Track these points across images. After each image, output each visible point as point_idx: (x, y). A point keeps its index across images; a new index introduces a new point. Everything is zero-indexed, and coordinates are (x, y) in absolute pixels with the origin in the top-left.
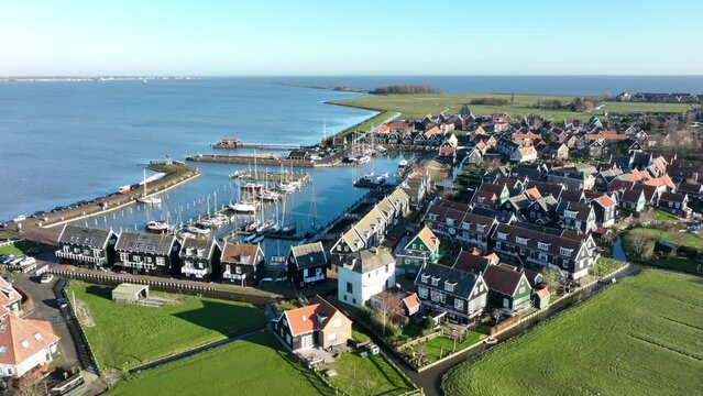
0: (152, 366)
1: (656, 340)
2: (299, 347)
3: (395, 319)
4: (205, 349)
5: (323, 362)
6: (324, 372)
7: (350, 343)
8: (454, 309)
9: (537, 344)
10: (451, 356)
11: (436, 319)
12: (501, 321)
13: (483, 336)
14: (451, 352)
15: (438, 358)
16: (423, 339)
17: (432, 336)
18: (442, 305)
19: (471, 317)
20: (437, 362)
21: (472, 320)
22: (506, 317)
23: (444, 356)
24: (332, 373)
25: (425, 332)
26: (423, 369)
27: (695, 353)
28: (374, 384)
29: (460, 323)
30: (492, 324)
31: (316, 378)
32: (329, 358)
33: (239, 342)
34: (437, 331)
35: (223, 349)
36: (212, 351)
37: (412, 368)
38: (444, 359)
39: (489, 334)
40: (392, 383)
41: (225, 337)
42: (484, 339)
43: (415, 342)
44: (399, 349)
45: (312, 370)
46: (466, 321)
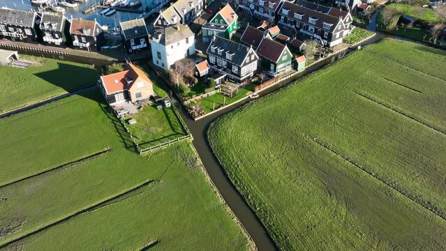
0: (8, 115)
1: (372, 96)
2: (114, 101)
3: (188, 80)
4: (49, 102)
5: (128, 113)
6: (127, 121)
7: (152, 98)
8: (232, 73)
9: (285, 99)
10: (221, 108)
11: (217, 80)
12: (266, 81)
13: (250, 92)
14: (222, 105)
15: (212, 110)
16: (205, 95)
17: (211, 92)
18: (225, 70)
19: (242, 79)
20: (211, 113)
21: (245, 80)
22: (271, 77)
23: (216, 109)
24: (132, 122)
25: (206, 90)
26: (199, 118)
27: (395, 106)
28: (160, 130)
29: (235, 83)
30: (258, 83)
31: (120, 125)
32: (132, 109)
33: (75, 97)
34: (216, 89)
35: (61, 102)
36: (54, 104)
38: (216, 111)
39: (254, 91)
40: (173, 129)
41: (66, 92)
42: (250, 94)
43: (198, 98)
44: (186, 103)
45: (119, 120)
46: (240, 82)
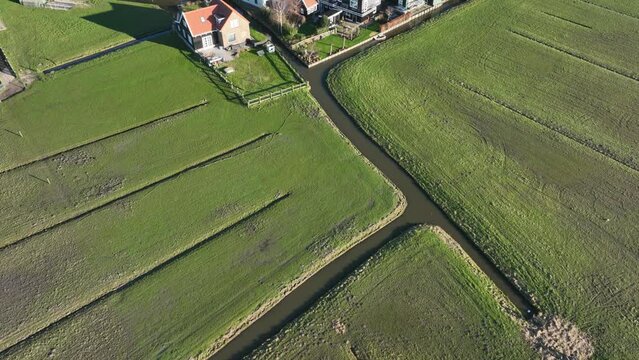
0: (65, 67)
1: (530, 33)
2: (201, 47)
3: (292, 18)
4: (114, 50)
5: (222, 60)
6: (222, 70)
7: (248, 42)
8: (350, 8)
9: (421, 40)
10: (340, 53)
11: (331, 18)
12: (393, 18)
13: (373, 33)
14: (341, 49)
15: (329, 55)
16: (317, 38)
17: (325, 34)
18: (339, 4)
19: (363, 15)
20: (327, 59)
21: (366, 18)
22: (399, 14)
23: (333, 53)
24: (230, 70)
25: (318, 31)
26: (313, 65)
27: (559, 45)
28: (267, 79)
29: (354, 21)
30: (384, 21)
31: (215, 75)
32: (228, 57)
33: (146, 44)
34: (330, 29)
35: (130, 50)
36: (120, 52)
37: (303, 64)
38: (334, 56)
39: (379, 31)
40: (283, 78)
41: (133, 39)
42: (374, 36)
43: (309, 40)
44: (293, 47)
45: (212, 69)
46: (360, 19)
